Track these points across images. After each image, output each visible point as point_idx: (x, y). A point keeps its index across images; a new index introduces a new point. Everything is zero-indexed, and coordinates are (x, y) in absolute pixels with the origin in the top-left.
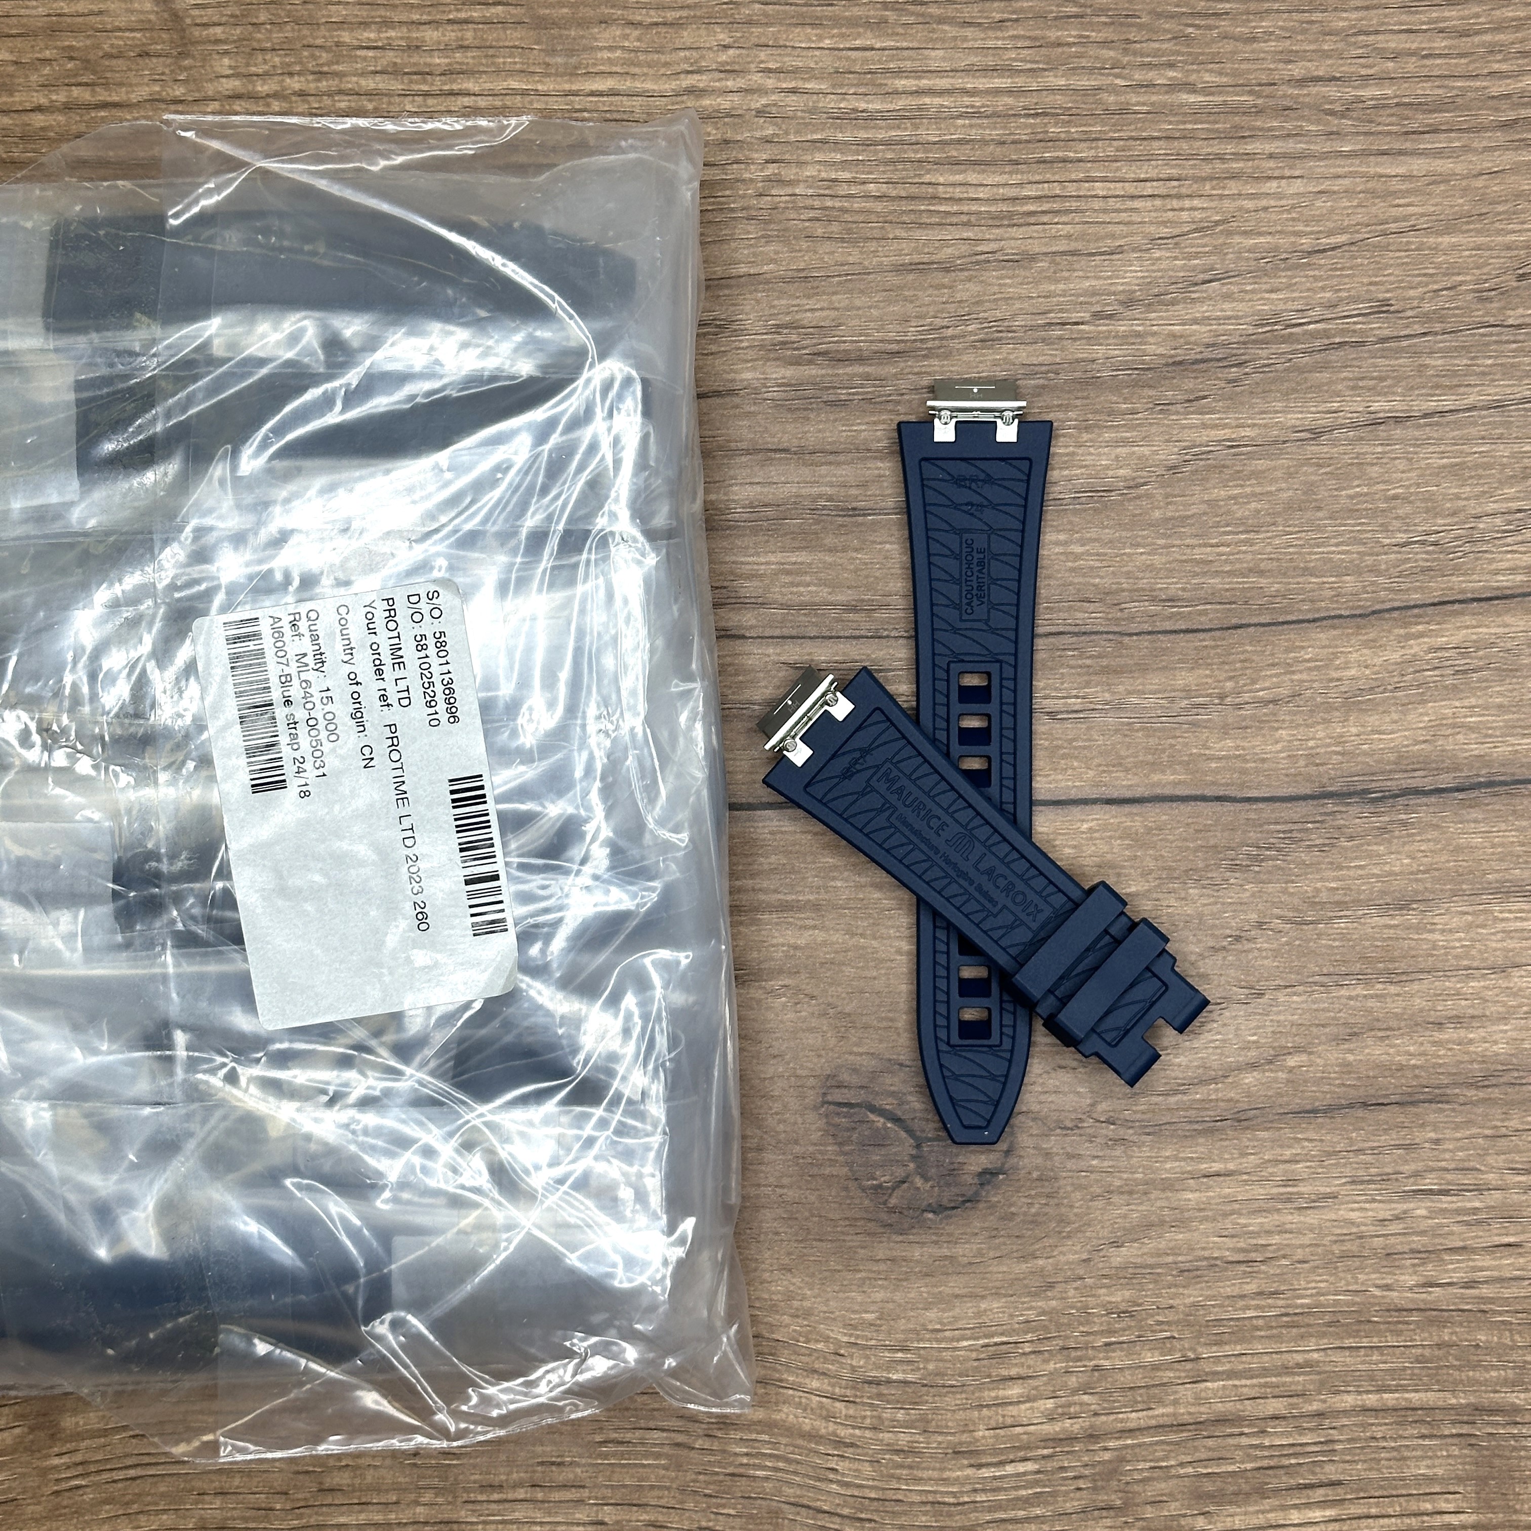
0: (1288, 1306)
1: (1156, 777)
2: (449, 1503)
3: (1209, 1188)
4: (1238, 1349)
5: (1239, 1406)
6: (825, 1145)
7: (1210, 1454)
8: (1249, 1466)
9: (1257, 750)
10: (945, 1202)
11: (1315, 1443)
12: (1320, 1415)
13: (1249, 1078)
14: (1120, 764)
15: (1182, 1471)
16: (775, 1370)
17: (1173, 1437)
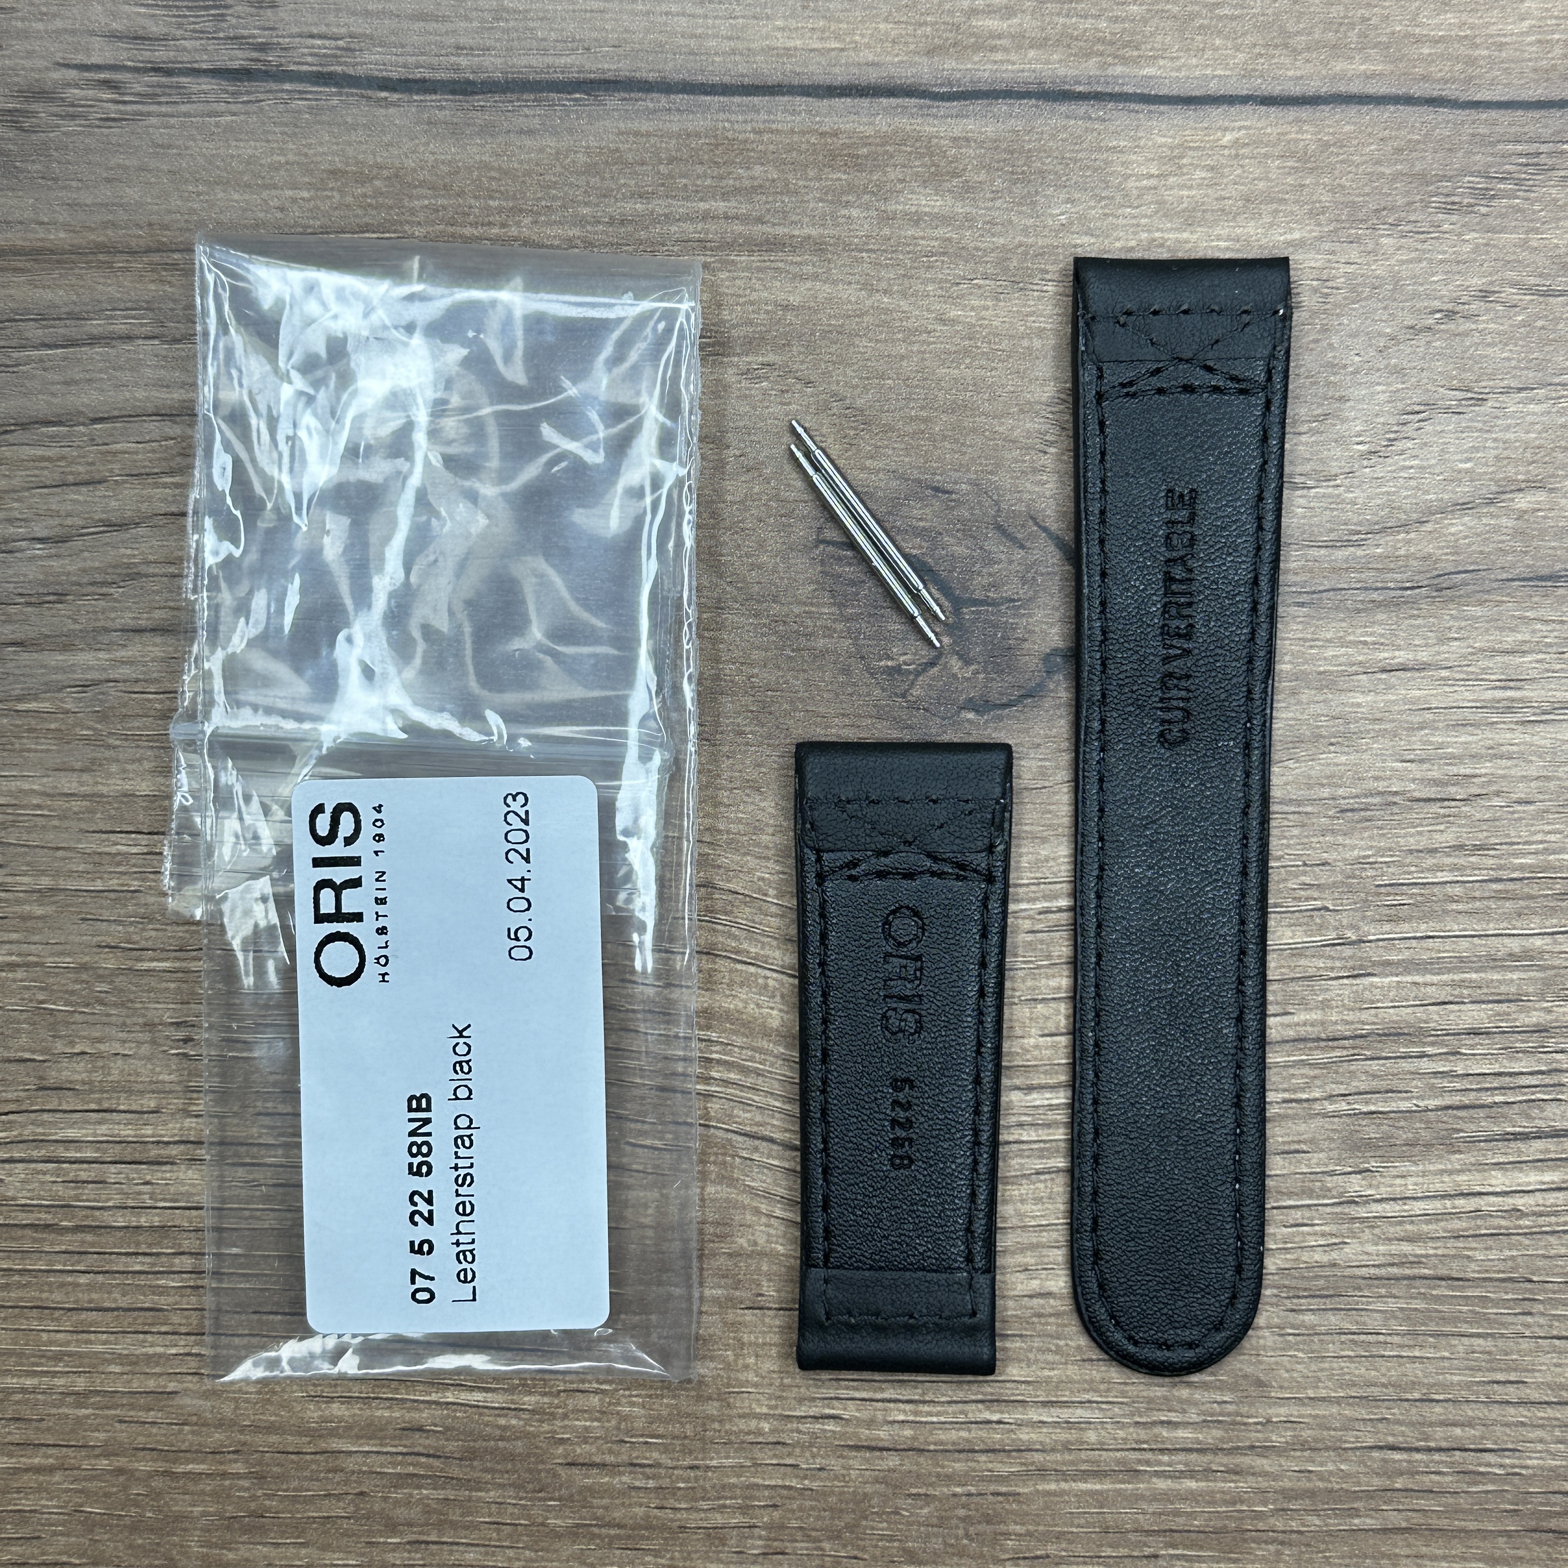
0: (1500, 868)
1: (1339, 66)
2: (236, 1114)
3: (1389, 687)
4: (1423, 929)
5: (1420, 1013)
6: (818, 605)
7: (1375, 1084)
8: (1432, 1103)
9: (1493, 30)
10: (994, 697)
11: (1531, 1073)
12: (1541, 1030)
13: (1458, 526)
14: (1286, 46)
15: (1331, 1108)
16: (731, 936)
17: (1319, 1056)
